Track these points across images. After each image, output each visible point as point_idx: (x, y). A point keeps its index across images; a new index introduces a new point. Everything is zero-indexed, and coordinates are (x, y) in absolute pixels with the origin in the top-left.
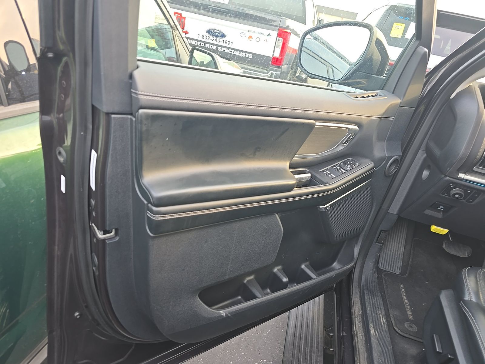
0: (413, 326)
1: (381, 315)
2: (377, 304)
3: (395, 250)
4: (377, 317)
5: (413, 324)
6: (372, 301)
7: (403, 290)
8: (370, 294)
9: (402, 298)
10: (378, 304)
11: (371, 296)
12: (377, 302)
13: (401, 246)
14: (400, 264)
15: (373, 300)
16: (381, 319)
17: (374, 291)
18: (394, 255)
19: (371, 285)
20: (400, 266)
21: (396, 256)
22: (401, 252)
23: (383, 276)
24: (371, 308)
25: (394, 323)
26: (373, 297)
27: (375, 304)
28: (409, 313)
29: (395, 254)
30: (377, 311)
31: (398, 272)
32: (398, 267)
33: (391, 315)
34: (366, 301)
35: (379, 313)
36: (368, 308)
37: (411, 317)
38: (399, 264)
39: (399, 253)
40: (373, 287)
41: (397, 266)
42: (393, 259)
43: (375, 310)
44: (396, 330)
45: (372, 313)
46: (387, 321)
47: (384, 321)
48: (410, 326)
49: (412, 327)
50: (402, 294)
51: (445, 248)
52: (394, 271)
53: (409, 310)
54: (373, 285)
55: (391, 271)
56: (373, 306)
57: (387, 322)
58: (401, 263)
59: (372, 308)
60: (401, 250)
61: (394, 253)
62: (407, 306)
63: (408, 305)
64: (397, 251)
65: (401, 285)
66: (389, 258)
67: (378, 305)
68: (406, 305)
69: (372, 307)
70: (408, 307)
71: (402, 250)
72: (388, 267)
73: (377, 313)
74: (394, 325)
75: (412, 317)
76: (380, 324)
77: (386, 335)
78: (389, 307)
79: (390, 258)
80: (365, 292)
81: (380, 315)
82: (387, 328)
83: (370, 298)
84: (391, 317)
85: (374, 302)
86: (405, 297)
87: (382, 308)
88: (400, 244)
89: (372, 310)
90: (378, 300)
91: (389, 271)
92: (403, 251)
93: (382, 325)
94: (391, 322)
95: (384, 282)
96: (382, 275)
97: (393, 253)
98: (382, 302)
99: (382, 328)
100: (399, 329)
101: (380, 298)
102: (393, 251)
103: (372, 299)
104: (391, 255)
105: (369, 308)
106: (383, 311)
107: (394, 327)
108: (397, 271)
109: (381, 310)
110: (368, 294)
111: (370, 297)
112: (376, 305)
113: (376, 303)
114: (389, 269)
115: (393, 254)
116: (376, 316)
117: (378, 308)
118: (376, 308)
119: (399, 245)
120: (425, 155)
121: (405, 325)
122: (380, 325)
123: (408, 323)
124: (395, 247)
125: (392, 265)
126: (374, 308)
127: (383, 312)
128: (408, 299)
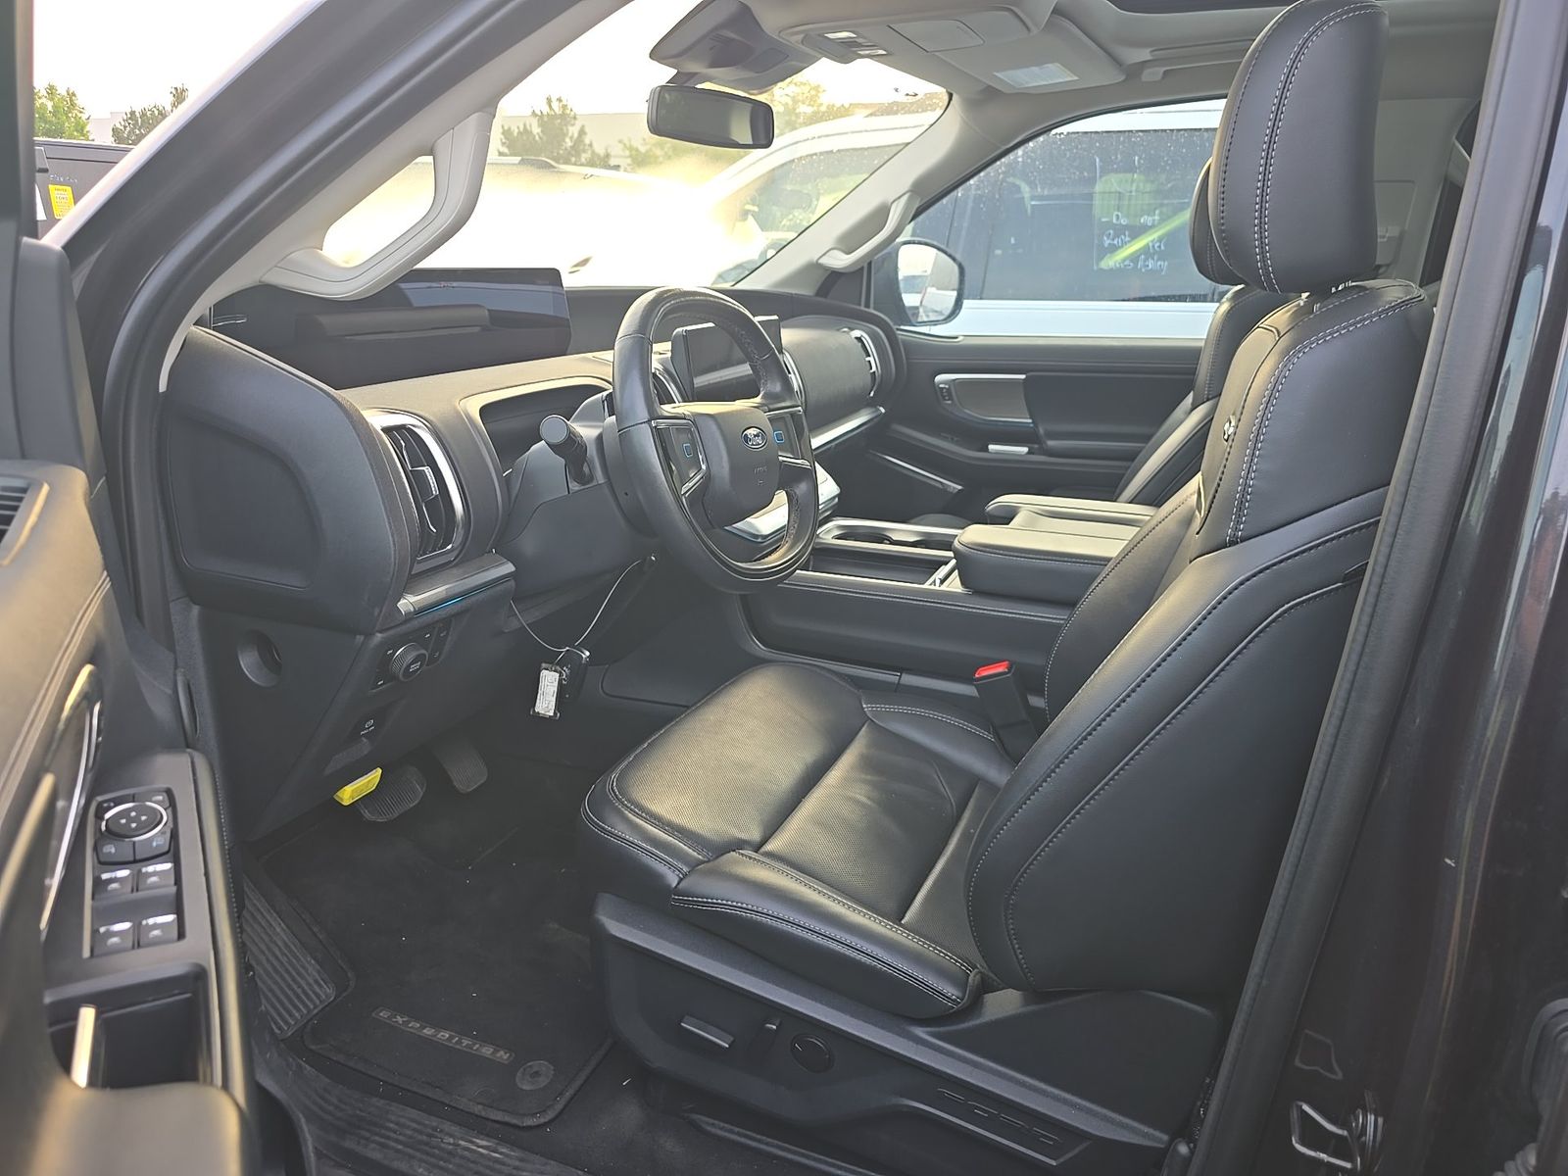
0: (535, 1069)
1: (462, 1143)
2: (414, 1130)
3: (264, 948)
4: (462, 1157)
5: (529, 1064)
6: (397, 1141)
7: (400, 1019)
8: (367, 1135)
9: (427, 1040)
10: (414, 1125)
11: (376, 1134)
12: (408, 1127)
13: (267, 920)
14: (312, 968)
15: (392, 1135)
16: (475, 1151)
17: (358, 1112)
18: (275, 963)
19: (331, 1108)
20: (319, 972)
21: (284, 960)
22: (282, 934)
23: (313, 1047)
24: (421, 1160)
25: (507, 1119)
26: (383, 1131)
27: (411, 1137)
28: (487, 1051)
29: (277, 958)
30: (443, 1145)
31: (328, 992)
32: (316, 982)
33: (478, 1109)
34: (386, 1162)
35: (449, 1144)
36: (421, 1170)
37: (503, 1056)
38: (310, 969)
39: (280, 943)
40: (343, 1106)
41: (311, 981)
42: (286, 976)
43: (437, 1151)
44: (533, 1124)
45: (441, 1168)
46: (488, 1136)
47: (484, 1143)
48: (531, 1077)
49: (537, 1074)
50: (412, 1030)
51: (373, 818)
52: (321, 1001)
53: (477, 1046)
54: (335, 1101)
55: (316, 1011)
56: (418, 1150)
57: (492, 1137)
58: (313, 962)
59: (424, 1157)
60: (278, 930)
61: (272, 958)
62: (459, 1042)
63: (460, 1039)
64: (272, 945)
65: (377, 1014)
66: (274, 987)
67: (421, 1132)
68: (456, 1042)
69: (418, 1154)
70: (465, 1042)
71: (279, 928)
72: (299, 1010)
73: (450, 1153)
74: (514, 1121)
75: (502, 1053)
76: (491, 1164)
77: (538, 1166)
78: (443, 1099)
79: (276, 983)
80: (349, 1144)
81: (459, 1145)
82: (514, 1151)
83: (383, 1140)
84: (483, 1114)
85: (401, 1138)
86: (428, 1032)
87: (434, 1122)
88: (259, 917)
89: (433, 1160)
90: (402, 1120)
91: (309, 1017)
92: (285, 927)
93: (496, 1160)
94: (497, 1126)
95: (341, 1058)
96: (311, 1050)
97: (268, 960)
98: (414, 1113)
99: (509, 1166)
100: (534, 1115)
101: (392, 1108)
102: (263, 952)
103: (388, 1138)
104: (270, 969)
105: (420, 1167)
106: (447, 1126)
107: (521, 1125)
108: (325, 992)
109: (441, 1131)
110: (362, 1141)
111: (377, 1138)
112: (420, 1137)
113: (409, 1132)
114: (305, 1012)
115: (272, 964)
116: (457, 1160)
117: (430, 1136)
118: (427, 1144)
119: (260, 924)
120: (196, 610)
121: (524, 1087)
122: (498, 1166)
123: (519, 1074)
124: (257, 940)
125: (299, 991)
126: (427, 1148)
127: (453, 1128)
128: (439, 1026)
